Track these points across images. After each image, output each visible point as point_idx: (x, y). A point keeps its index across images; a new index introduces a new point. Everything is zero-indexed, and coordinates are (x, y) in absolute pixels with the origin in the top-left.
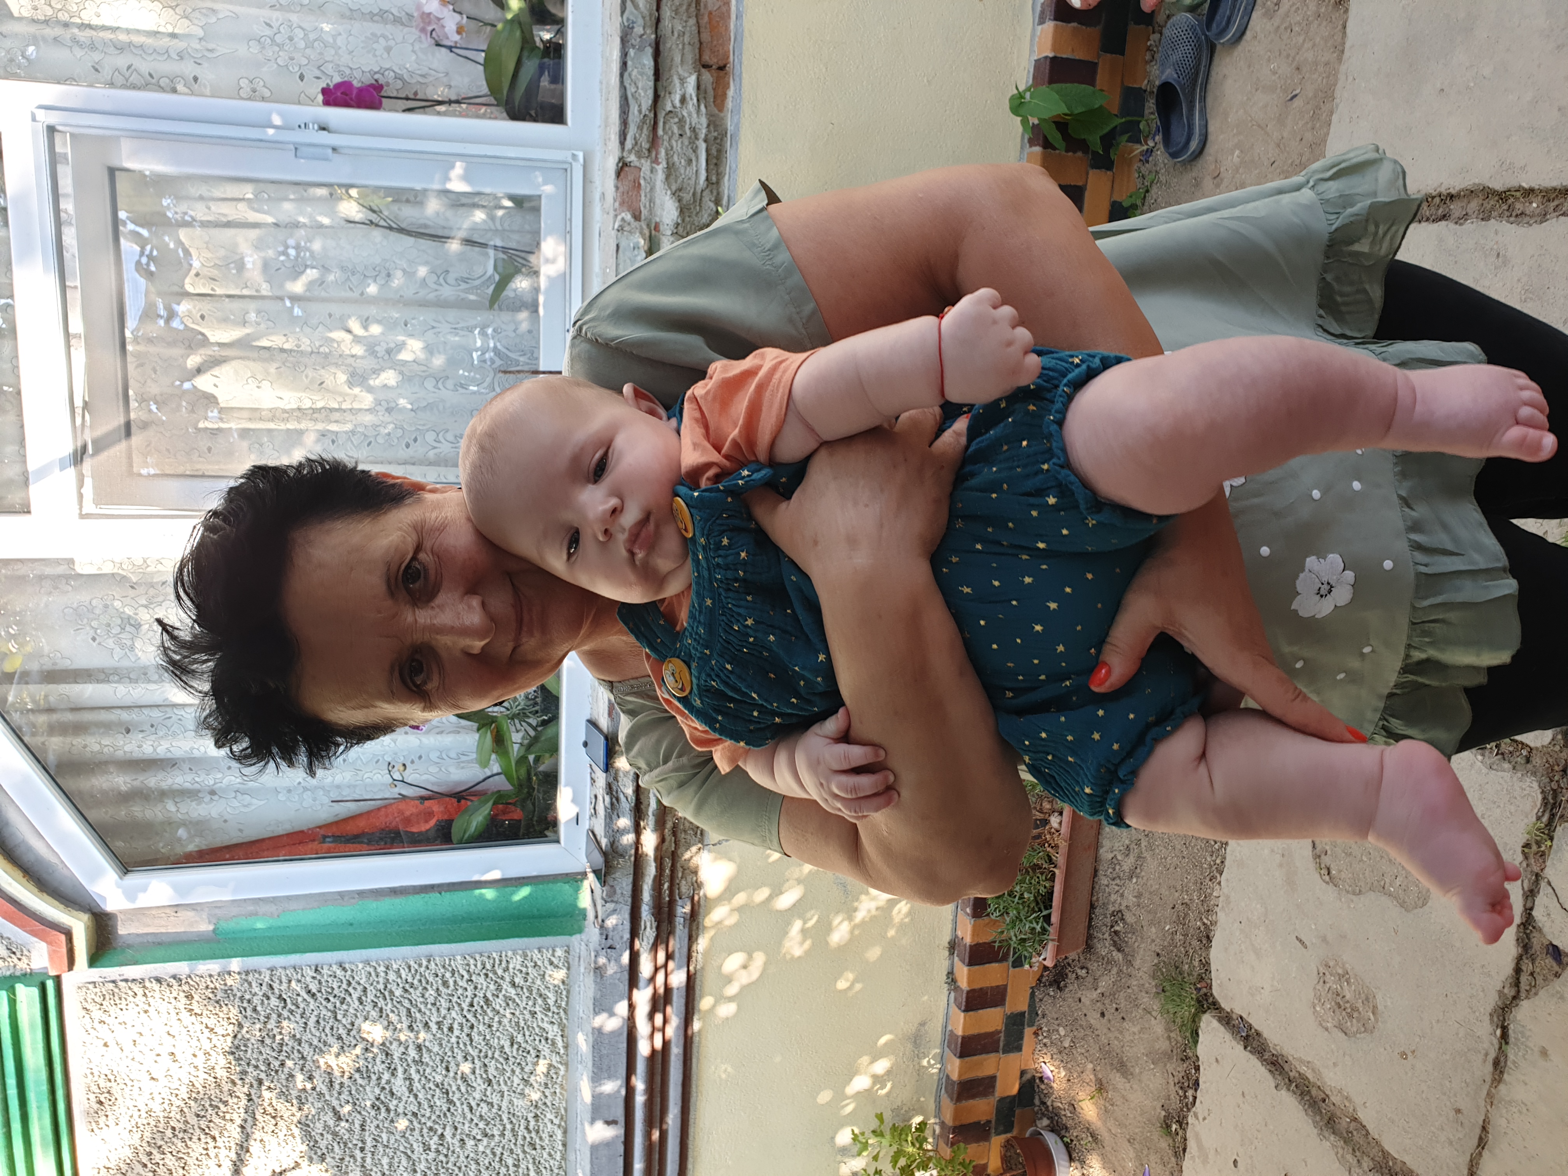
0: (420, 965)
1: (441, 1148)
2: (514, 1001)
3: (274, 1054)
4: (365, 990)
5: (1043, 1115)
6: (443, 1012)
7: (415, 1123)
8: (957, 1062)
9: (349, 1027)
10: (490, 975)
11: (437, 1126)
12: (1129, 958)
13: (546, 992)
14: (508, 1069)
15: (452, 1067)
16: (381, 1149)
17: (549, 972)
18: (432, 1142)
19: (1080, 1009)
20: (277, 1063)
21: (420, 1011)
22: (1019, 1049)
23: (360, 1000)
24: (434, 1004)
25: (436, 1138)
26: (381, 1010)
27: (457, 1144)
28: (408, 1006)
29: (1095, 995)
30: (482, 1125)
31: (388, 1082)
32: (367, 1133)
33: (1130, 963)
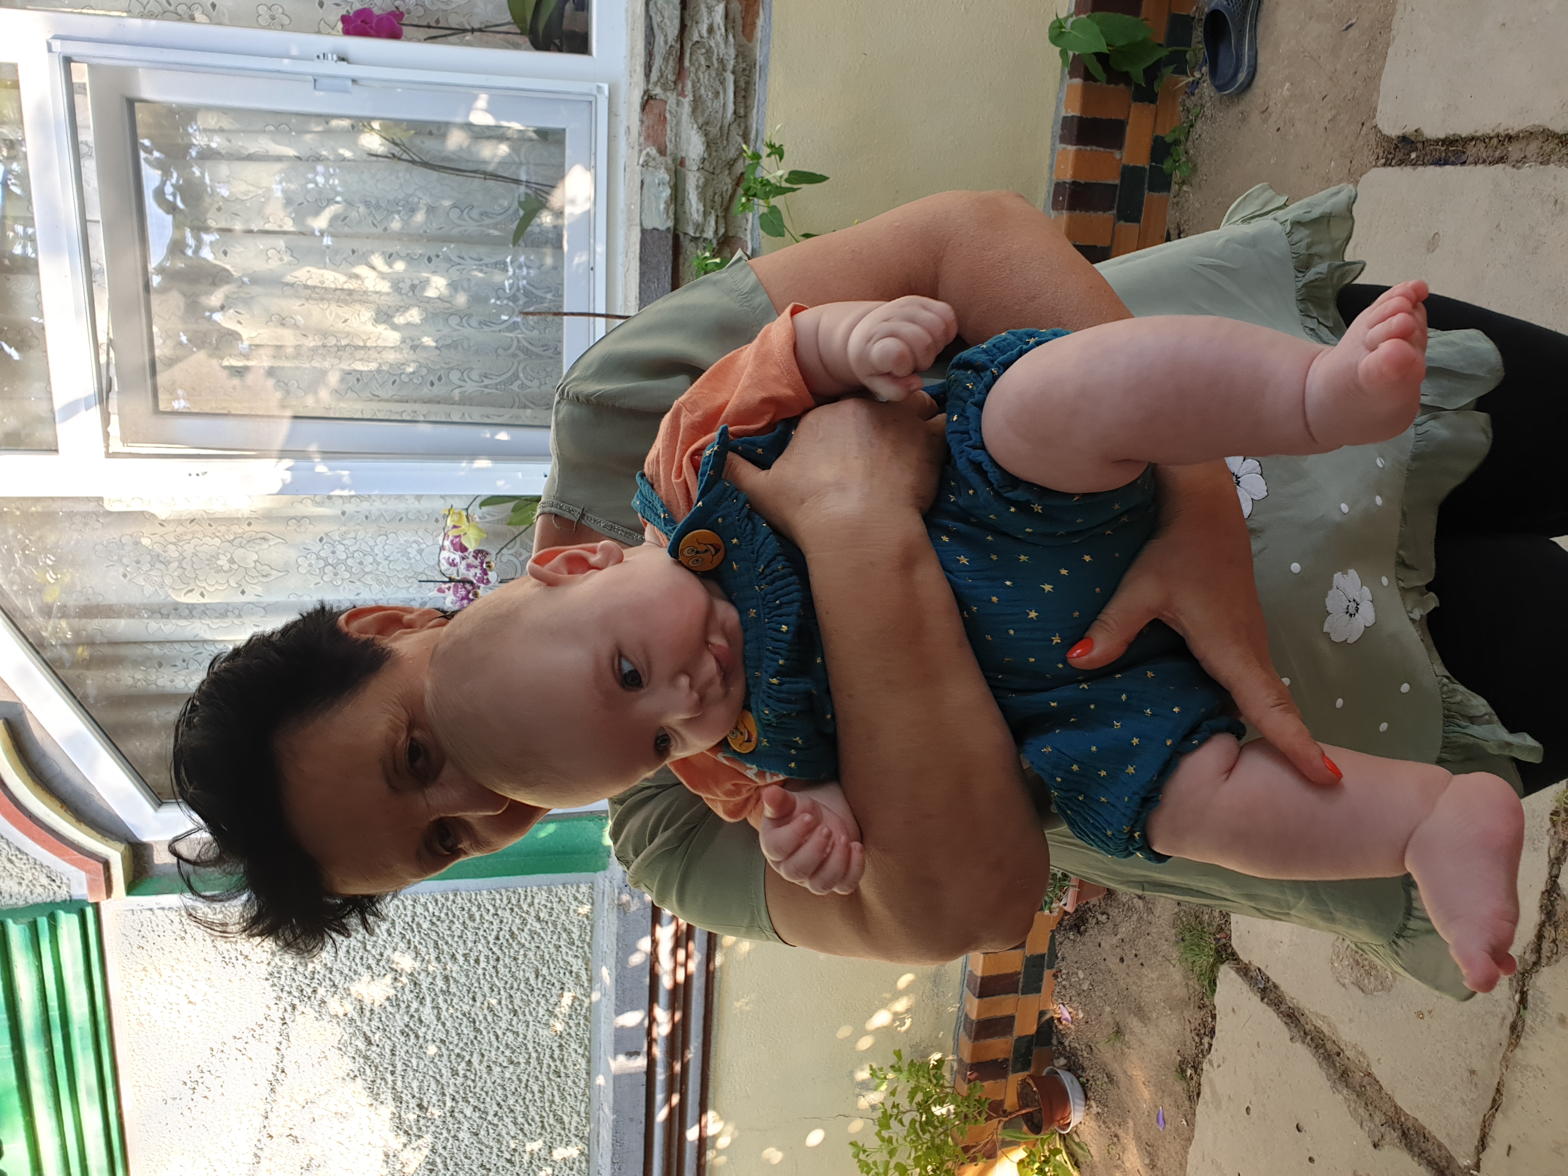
0: (447, 899)
1: (468, 1074)
2: (539, 935)
3: (307, 981)
4: (393, 923)
5: (1061, 1055)
6: (470, 944)
7: (444, 1050)
8: (976, 1001)
9: (378, 957)
10: (516, 909)
11: (464, 1053)
12: (1150, 906)
13: (571, 927)
14: (534, 1001)
15: (479, 998)
16: (411, 1073)
17: (573, 907)
18: (460, 1068)
19: (1100, 954)
20: (310, 990)
21: (447, 943)
22: (1038, 990)
23: (388, 931)
24: (460, 937)
25: (463, 1064)
26: (409, 942)
27: (485, 1070)
28: (436, 938)
29: (1115, 940)
30: (508, 1053)
31: (417, 1010)
32: (397, 1058)
33: (1150, 911)
